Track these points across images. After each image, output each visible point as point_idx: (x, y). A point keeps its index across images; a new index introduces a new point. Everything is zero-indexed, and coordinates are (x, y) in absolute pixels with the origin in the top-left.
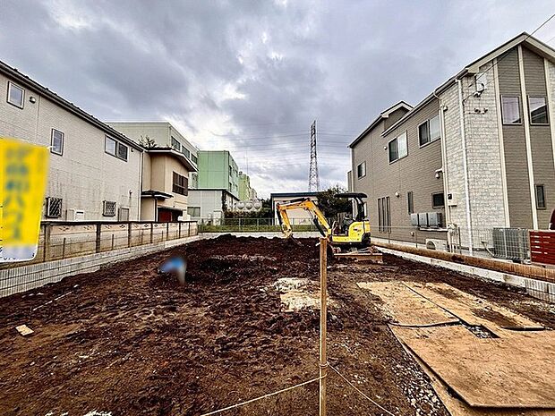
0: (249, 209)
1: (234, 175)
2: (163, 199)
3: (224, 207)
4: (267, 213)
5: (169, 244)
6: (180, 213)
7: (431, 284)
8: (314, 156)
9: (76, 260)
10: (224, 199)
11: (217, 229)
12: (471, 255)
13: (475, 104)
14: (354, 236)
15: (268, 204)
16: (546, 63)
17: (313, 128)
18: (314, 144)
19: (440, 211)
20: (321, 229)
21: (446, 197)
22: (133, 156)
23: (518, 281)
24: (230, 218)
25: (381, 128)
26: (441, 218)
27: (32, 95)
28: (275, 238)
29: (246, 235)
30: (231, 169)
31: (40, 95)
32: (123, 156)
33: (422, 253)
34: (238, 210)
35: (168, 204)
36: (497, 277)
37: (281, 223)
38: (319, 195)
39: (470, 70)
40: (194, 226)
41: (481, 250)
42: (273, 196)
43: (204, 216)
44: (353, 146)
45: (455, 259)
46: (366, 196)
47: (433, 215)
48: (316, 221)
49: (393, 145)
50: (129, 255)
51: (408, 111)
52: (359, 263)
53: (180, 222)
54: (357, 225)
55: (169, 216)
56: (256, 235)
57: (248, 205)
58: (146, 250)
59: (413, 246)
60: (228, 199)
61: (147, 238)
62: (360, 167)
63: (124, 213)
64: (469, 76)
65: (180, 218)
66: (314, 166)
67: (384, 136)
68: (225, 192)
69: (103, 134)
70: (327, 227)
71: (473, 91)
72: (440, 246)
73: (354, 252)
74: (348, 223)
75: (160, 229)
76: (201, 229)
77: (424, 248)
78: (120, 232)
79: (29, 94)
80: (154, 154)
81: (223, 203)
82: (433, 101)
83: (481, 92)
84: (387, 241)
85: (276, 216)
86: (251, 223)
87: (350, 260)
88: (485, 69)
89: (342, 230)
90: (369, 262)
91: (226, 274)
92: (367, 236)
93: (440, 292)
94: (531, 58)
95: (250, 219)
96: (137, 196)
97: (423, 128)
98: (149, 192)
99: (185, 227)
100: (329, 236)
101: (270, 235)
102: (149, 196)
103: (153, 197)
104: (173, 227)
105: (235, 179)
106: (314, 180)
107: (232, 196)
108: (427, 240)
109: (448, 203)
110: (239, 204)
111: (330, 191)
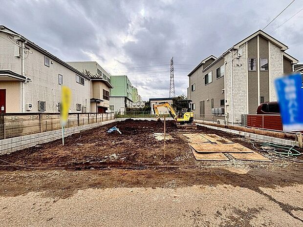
0: (138, 106)
1: (130, 88)
2: (99, 102)
3: (126, 106)
4: (147, 109)
5: (104, 123)
6: (106, 109)
7: (210, 135)
8: (172, 77)
9: (73, 128)
10: (125, 101)
11: (123, 117)
12: (232, 125)
13: (237, 62)
14: (186, 118)
15: (148, 104)
16: (269, 43)
17: (172, 61)
18: (172, 70)
19: (223, 107)
20: (173, 116)
21: (225, 101)
22: (86, 82)
23: (243, 133)
24: (129, 111)
25: (202, 68)
26: (223, 110)
27: (52, 61)
28: (152, 120)
29: (138, 119)
30: (128, 85)
31: (54, 60)
32: (83, 83)
33: (215, 125)
34: (133, 107)
35: (102, 104)
36: (237, 132)
37: (155, 113)
38: (174, 99)
39: (235, 48)
40: (113, 115)
41: (236, 123)
42: (150, 100)
43: (116, 110)
44: (189, 75)
45: (226, 127)
46: (191, 101)
47: (220, 109)
48: (170, 112)
49: (207, 76)
50: (89, 127)
51: (214, 60)
52: (187, 129)
53: (107, 113)
54: (188, 114)
55: (102, 110)
56: (143, 119)
57: (138, 104)
58: (95, 125)
59: (212, 122)
60: (128, 101)
61: (95, 120)
62: (192, 86)
63: (84, 109)
64: (235, 50)
65: (106, 111)
66: (172, 82)
67: (203, 72)
68: (126, 98)
69: (75, 74)
70: (175, 115)
71: (237, 56)
72: (222, 123)
73: (186, 125)
74: (183, 113)
75: (100, 116)
76: (117, 116)
77: (216, 123)
78: (85, 117)
79: (51, 60)
80: (95, 81)
81: (125, 103)
82: (222, 58)
83: (240, 57)
84: (202, 121)
85: (152, 110)
86: (140, 114)
87: (184, 128)
88: (242, 46)
89: (181, 116)
90: (192, 129)
91: (135, 132)
92: (191, 118)
93: (211, 136)
94: (263, 41)
95: (139, 112)
96: (89, 101)
97: (218, 70)
98: (93, 99)
99: (109, 115)
100: (176, 119)
101: (149, 119)
102: (94, 101)
103: (95, 101)
104: (105, 115)
105: (130, 91)
106: (172, 90)
107: (130, 100)
108: (218, 120)
109: (226, 104)
110: (133, 104)
111: (179, 97)
